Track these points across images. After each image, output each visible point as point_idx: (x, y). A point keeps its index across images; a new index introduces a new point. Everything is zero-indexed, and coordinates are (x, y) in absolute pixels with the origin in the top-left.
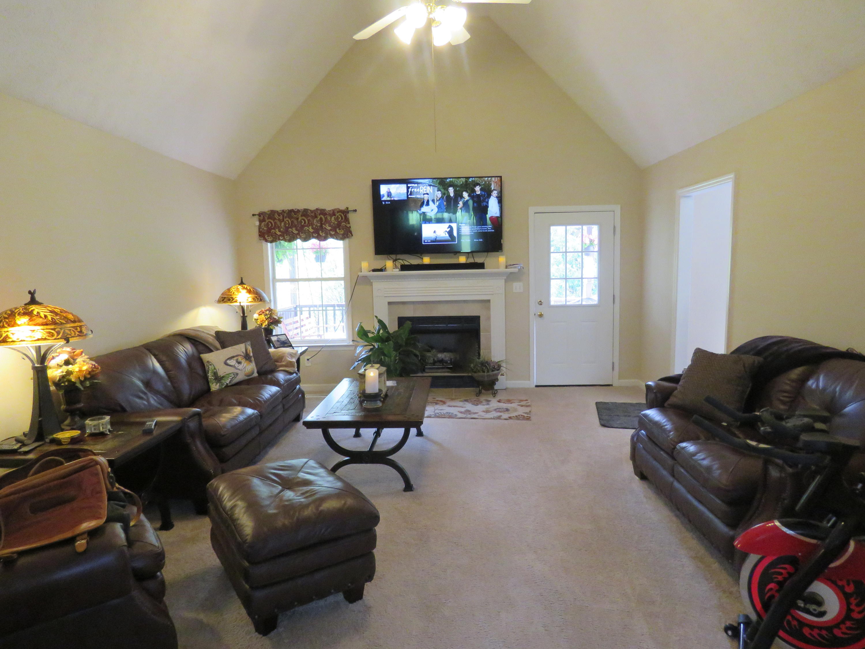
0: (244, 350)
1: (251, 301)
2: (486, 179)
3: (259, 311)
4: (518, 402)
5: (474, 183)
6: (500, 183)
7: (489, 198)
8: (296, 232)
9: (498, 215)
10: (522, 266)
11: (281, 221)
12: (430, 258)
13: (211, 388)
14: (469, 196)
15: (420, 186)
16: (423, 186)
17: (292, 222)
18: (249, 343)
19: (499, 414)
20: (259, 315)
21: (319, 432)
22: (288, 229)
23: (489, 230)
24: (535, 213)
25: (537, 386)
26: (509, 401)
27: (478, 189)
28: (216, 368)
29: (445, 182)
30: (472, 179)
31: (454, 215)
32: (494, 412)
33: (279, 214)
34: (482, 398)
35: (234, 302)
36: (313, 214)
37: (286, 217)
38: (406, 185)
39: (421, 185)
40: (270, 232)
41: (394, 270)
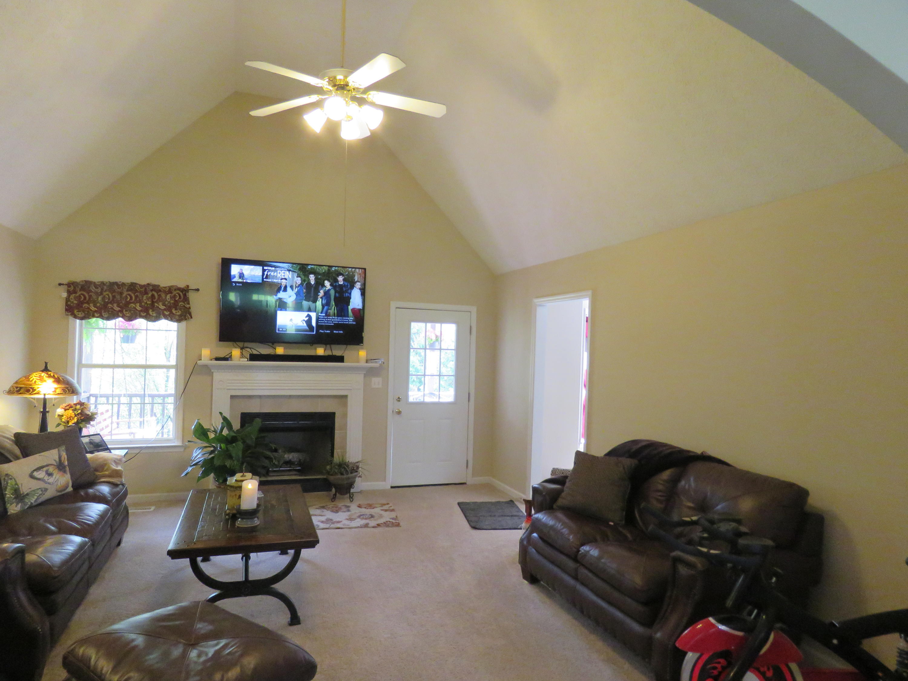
0: (57, 457)
1: (59, 393)
2: (350, 269)
3: (64, 405)
4: (380, 507)
5: (337, 273)
6: (363, 275)
7: (352, 290)
8: (118, 309)
9: (360, 307)
10: (382, 360)
11: (98, 294)
12: (284, 349)
13: (8, 510)
14: (331, 285)
15: (277, 270)
16: (281, 271)
17: (114, 297)
18: (63, 448)
19: (364, 522)
20: (65, 410)
21: (186, 562)
22: (107, 305)
23: (350, 322)
24: (396, 308)
25: (392, 487)
26: (370, 506)
27: (340, 279)
28: (19, 482)
29: (306, 268)
30: (335, 268)
31: (314, 304)
32: (358, 520)
33: (96, 285)
34: (340, 504)
35: (35, 394)
36: (143, 290)
37: (105, 291)
38: (261, 267)
39: (280, 269)
40: (82, 307)
41: (242, 359)
